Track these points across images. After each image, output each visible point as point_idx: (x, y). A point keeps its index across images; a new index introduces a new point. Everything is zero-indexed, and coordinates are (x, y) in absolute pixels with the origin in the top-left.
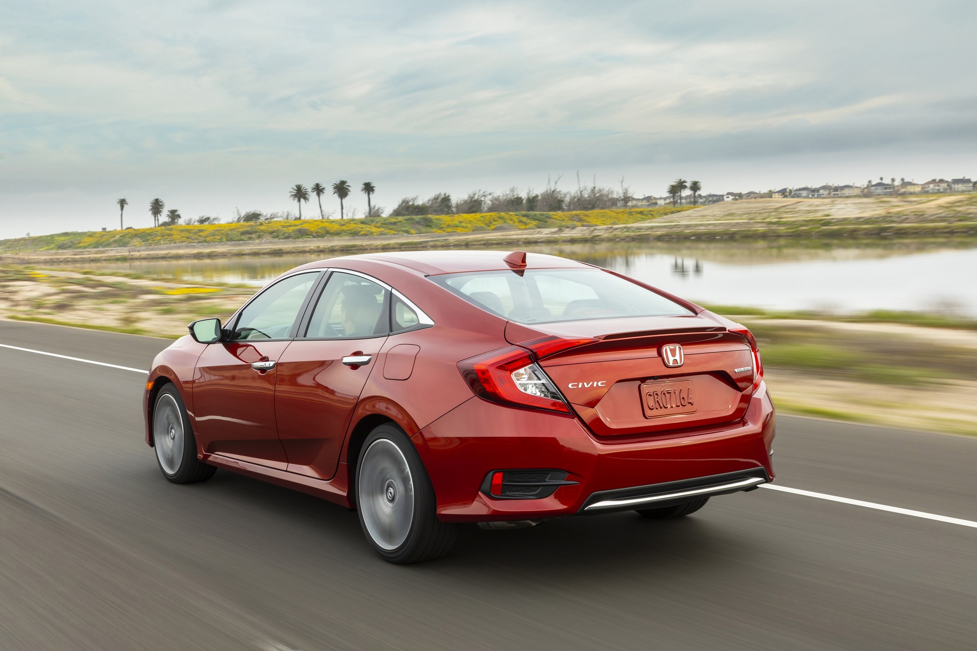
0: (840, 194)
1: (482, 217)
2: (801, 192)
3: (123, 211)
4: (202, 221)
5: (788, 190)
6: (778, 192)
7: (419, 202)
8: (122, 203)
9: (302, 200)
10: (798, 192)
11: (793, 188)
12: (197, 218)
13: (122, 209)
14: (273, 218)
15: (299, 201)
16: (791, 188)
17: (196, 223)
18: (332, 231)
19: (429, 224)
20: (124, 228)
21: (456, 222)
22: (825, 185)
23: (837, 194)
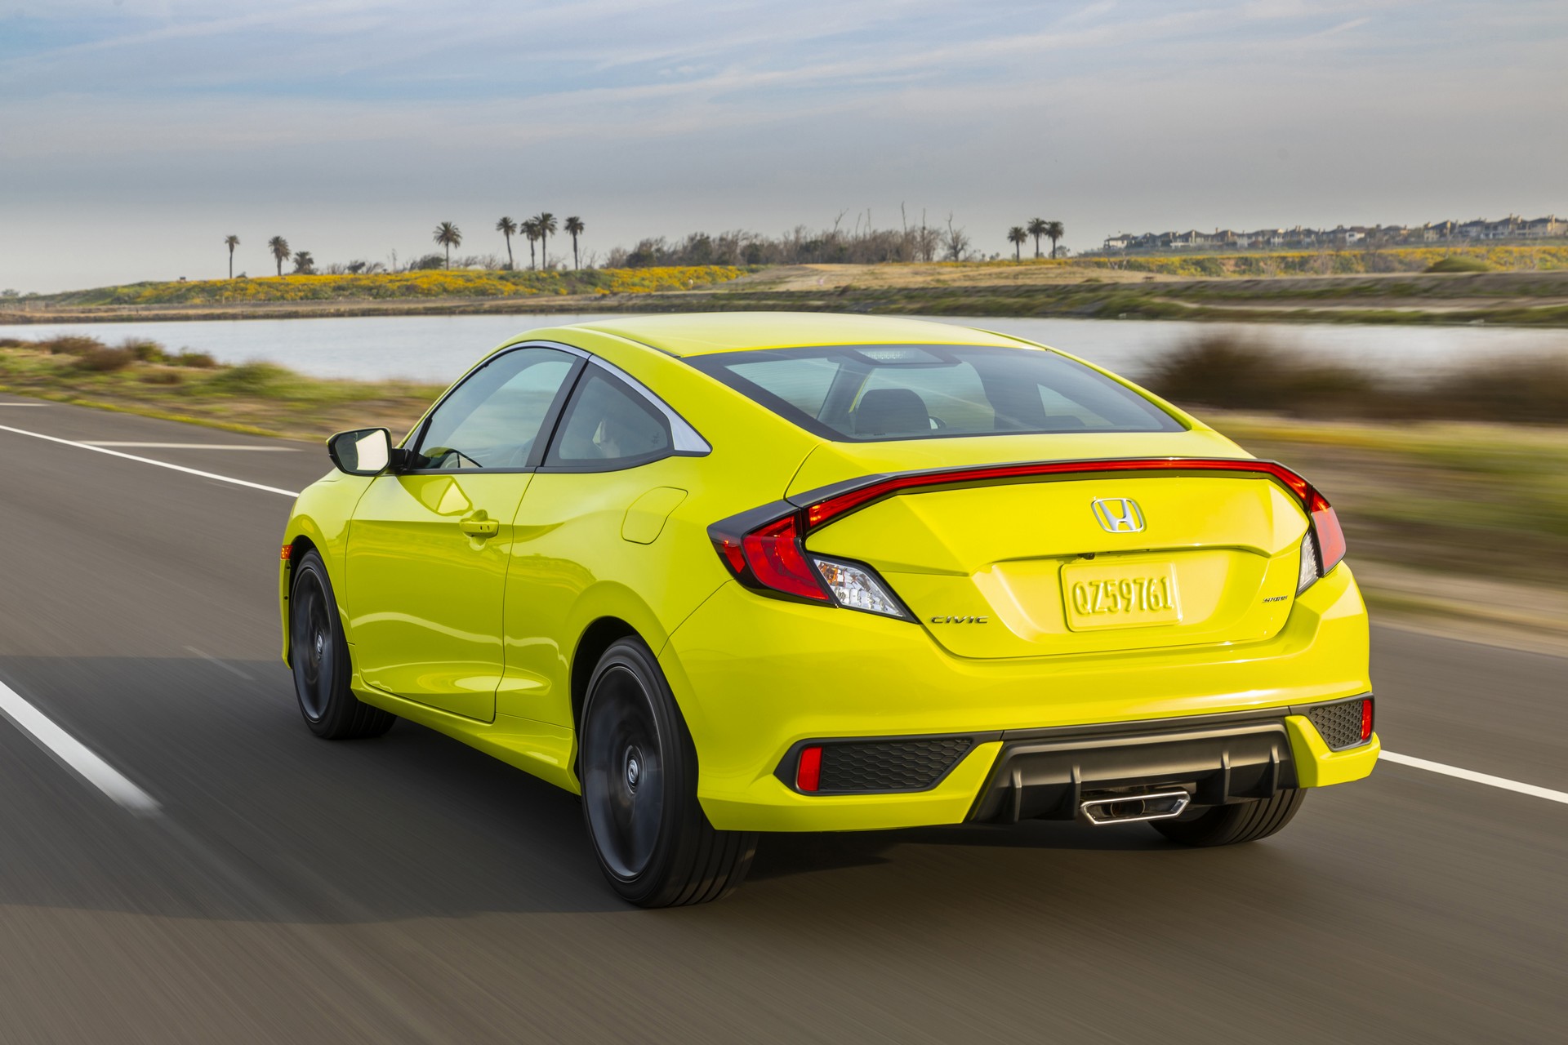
0: (1529, 234)
1: (681, 272)
2: (1469, 229)
3: (234, 253)
4: (355, 268)
5: (1449, 225)
6: (1433, 228)
7: (667, 248)
8: (232, 241)
9: (451, 245)
10: (1464, 229)
11: (1457, 221)
12: (348, 264)
13: (232, 251)
14: (470, 264)
15: (447, 245)
16: (1454, 221)
17: (347, 271)
18: (451, 288)
19: (593, 280)
20: (234, 276)
21: (636, 280)
22: (1507, 216)
23: (1524, 234)
